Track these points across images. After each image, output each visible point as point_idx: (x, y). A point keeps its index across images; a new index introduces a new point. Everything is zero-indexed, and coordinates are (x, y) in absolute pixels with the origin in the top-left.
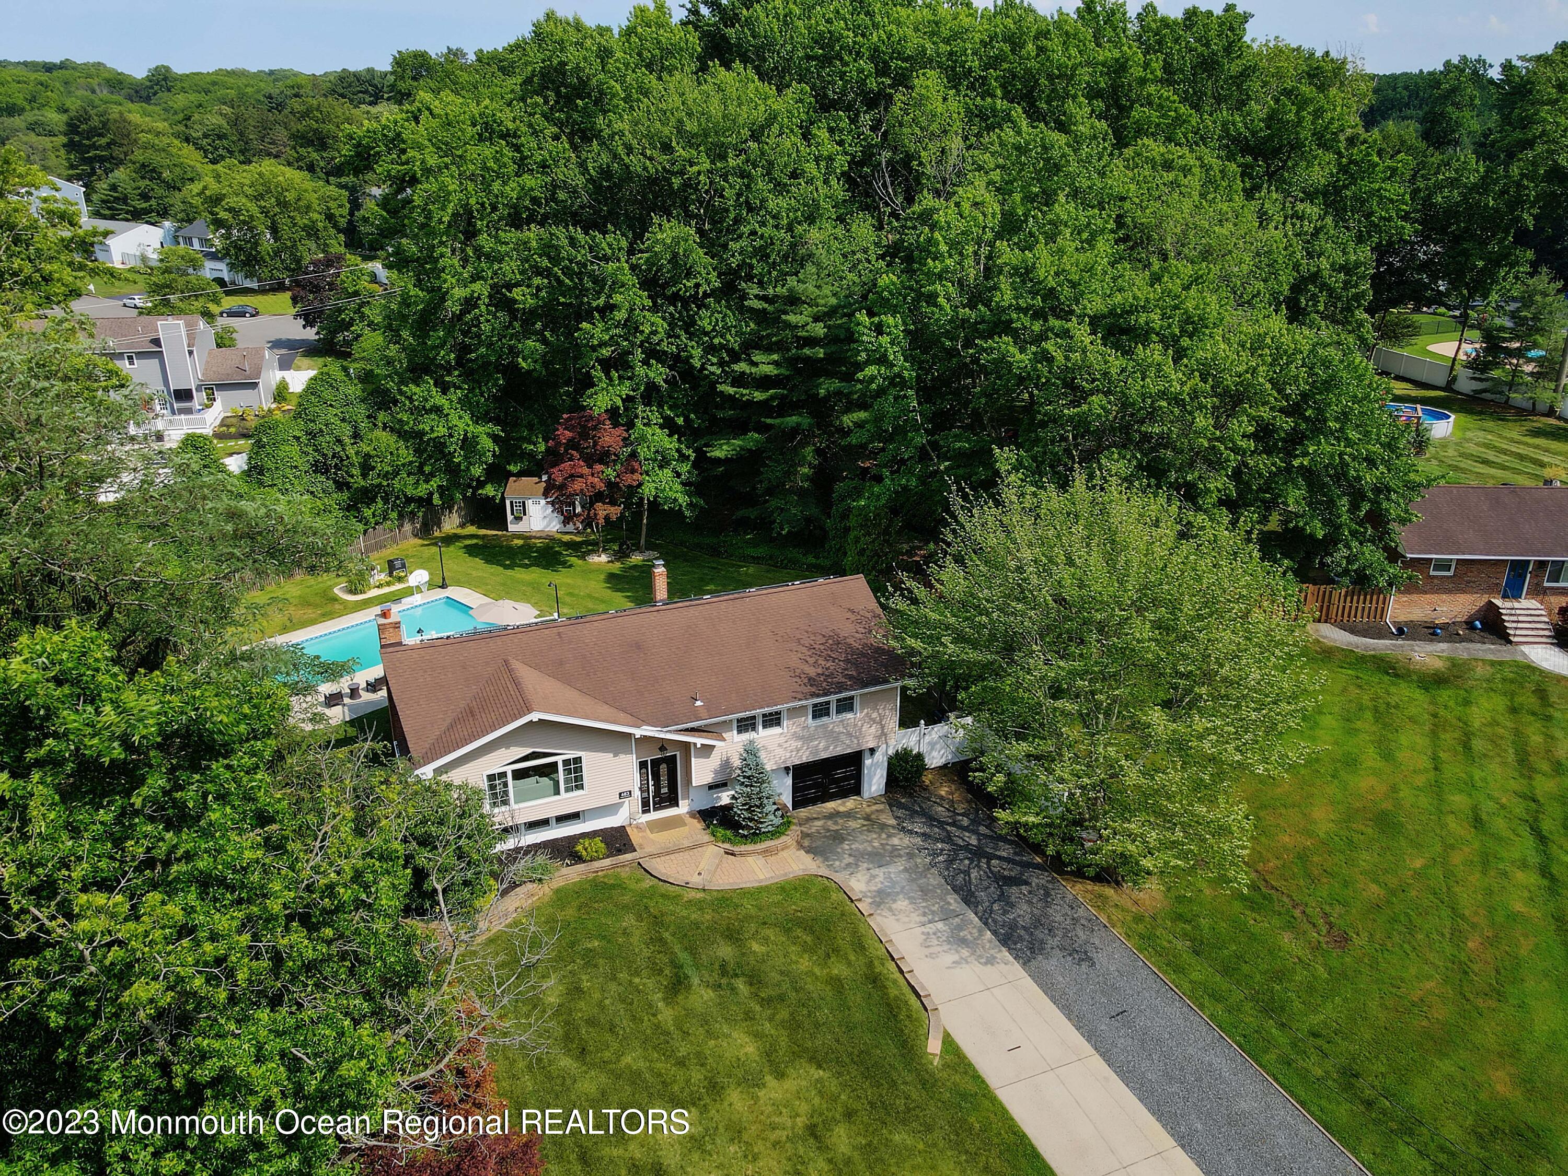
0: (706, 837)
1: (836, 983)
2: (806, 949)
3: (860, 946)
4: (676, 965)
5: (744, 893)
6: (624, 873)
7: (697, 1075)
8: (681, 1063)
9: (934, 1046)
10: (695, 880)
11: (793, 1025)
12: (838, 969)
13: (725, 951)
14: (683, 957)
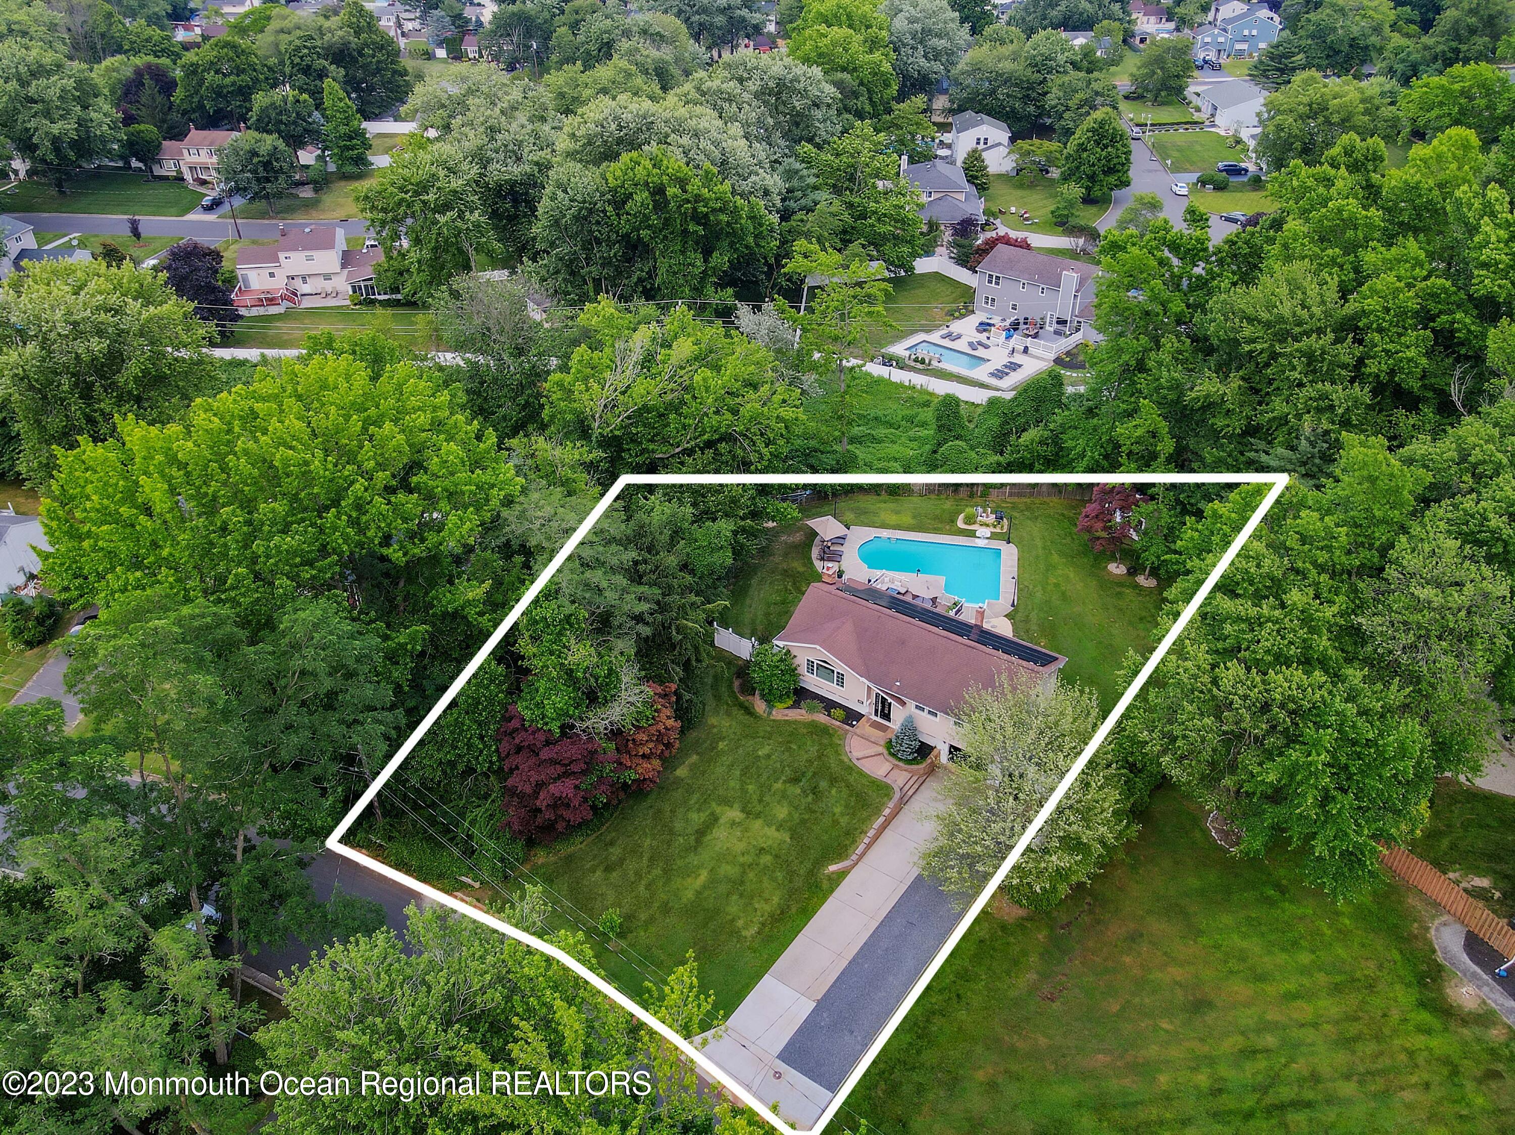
0: (882, 743)
1: (836, 822)
2: (846, 806)
3: (864, 821)
4: (803, 774)
5: (861, 773)
6: (840, 732)
7: (759, 808)
8: (760, 801)
9: (833, 868)
10: (856, 754)
11: (803, 822)
12: (844, 821)
13: (823, 784)
14: (809, 774)
